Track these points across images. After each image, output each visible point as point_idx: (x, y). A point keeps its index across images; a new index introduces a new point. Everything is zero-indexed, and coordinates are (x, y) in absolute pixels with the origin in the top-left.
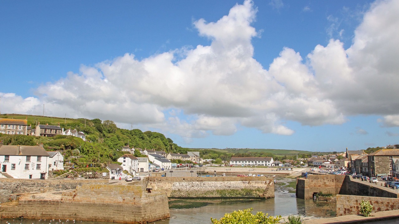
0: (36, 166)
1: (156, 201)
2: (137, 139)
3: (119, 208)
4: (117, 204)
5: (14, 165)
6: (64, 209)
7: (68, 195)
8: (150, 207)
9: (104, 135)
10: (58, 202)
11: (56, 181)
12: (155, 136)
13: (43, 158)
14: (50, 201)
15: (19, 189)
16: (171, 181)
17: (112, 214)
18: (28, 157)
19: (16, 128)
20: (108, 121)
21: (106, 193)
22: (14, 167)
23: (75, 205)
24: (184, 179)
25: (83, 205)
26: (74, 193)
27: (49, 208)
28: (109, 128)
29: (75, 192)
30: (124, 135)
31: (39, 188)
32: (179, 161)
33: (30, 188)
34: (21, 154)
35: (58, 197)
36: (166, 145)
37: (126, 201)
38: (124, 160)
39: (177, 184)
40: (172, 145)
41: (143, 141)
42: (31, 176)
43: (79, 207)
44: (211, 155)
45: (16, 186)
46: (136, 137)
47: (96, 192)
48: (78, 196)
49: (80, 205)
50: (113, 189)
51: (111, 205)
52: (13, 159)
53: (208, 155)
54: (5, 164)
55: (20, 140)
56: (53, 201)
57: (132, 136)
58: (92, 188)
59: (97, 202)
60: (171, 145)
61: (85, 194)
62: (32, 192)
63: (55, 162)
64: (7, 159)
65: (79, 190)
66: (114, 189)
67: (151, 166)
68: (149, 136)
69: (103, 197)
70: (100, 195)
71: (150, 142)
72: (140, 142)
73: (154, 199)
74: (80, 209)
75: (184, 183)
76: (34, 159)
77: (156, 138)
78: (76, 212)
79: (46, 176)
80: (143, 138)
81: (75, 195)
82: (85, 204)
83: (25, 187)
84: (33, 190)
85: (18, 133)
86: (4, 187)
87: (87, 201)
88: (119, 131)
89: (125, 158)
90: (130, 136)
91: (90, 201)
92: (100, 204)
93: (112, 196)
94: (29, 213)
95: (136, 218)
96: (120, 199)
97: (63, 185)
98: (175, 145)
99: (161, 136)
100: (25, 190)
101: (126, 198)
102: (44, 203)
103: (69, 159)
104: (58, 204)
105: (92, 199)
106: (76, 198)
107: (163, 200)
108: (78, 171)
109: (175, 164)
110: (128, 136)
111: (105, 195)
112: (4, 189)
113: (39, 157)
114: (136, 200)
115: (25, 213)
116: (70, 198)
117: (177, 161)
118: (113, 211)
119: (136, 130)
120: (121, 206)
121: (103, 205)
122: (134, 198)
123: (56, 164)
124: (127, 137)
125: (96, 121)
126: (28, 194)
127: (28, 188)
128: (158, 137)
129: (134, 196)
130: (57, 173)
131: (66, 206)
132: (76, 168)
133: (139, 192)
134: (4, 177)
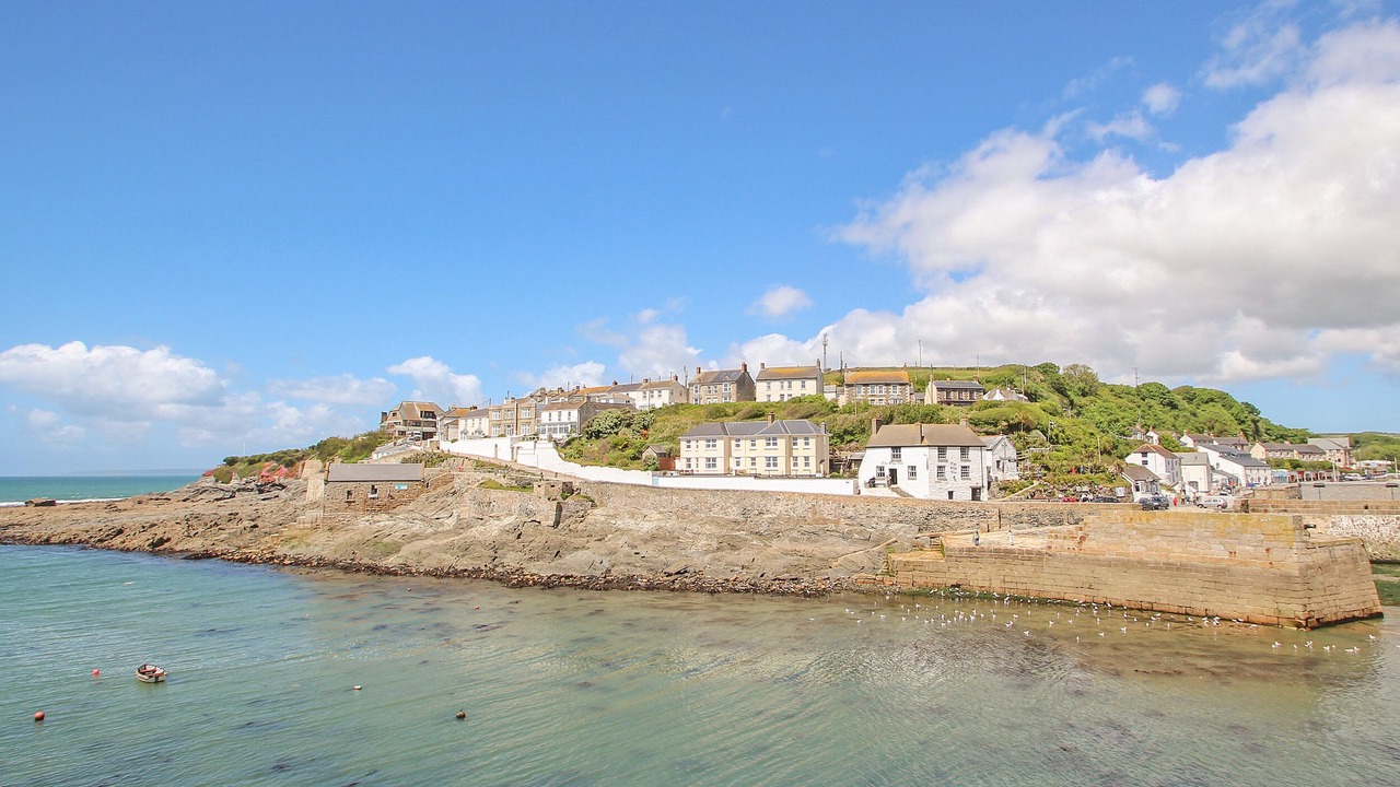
0: (959, 471)
1: (1335, 561)
2: (1158, 408)
3: (1219, 576)
4: (1213, 565)
5: (913, 468)
6: (1056, 571)
7: (1065, 538)
8: (1320, 578)
9: (1072, 403)
10: (1039, 553)
11: (1010, 504)
12: (1205, 398)
13: (972, 453)
14: (1021, 552)
15: (932, 522)
16: (1323, 512)
17: (1197, 590)
18: (942, 449)
19: (888, 392)
20: (1074, 367)
21: (1172, 533)
22: (913, 471)
23: (1086, 562)
24: (1366, 508)
25: (1109, 564)
26: (1080, 534)
27: (1019, 568)
28: (1081, 385)
29: (1081, 529)
30: (1119, 400)
31: (976, 521)
32: (1295, 465)
33: (958, 520)
34: (926, 442)
35: (1034, 543)
36: (1243, 422)
37: (1238, 557)
38: (1145, 459)
39: (1345, 521)
40: (1258, 421)
41: (1175, 412)
42: (951, 494)
43: (1097, 568)
44: (1377, 448)
45: (925, 515)
46: (1152, 402)
47: (1141, 531)
48: (1090, 540)
49: (1100, 563)
50: (1192, 524)
51: (1193, 566)
52: (910, 456)
53: (1370, 448)
54: (893, 467)
55: (912, 414)
56: (1029, 552)
57: (1143, 400)
58: (1128, 520)
59: (1150, 557)
60: (1255, 422)
61: (1109, 534)
62: (963, 531)
63: (998, 462)
64: (896, 457)
65: (1092, 525)
66: (1197, 522)
67: (1216, 477)
68: (1190, 400)
69: (1164, 544)
70: (1154, 540)
71: (1195, 415)
72: (1167, 416)
73: (1328, 555)
74: (1101, 572)
75: (1371, 520)
76: (953, 454)
77: (1207, 402)
78: (1091, 580)
79: (984, 495)
80: (1173, 406)
81: (1083, 539)
82: (1114, 560)
83: (944, 518)
84: (962, 527)
85: (891, 402)
86: (900, 519)
87: (1121, 554)
88: (1107, 391)
89: (1144, 454)
90: (1138, 399)
91: (1127, 555)
92: (1157, 563)
93: (1194, 543)
94: (973, 577)
95: (1282, 607)
96: (1218, 551)
97: (1029, 515)
98: (1266, 421)
99: (1223, 399)
100: (945, 526)
101: (1238, 548)
102: (1004, 555)
103: (1025, 454)
104: (1041, 559)
105: (1132, 550)
106: (1085, 544)
107: (1355, 561)
108: (1055, 483)
109: (1285, 472)
110: (1132, 401)
111: (1171, 539)
112: (901, 522)
113: (964, 449)
114: (1274, 554)
115: (963, 576)
116: (1071, 544)
117: (1288, 464)
118: (1201, 584)
119: (1150, 384)
120: (1223, 571)
121: (1169, 566)
122: (1268, 550)
123: (1001, 466)
124: (1131, 405)
125: (1047, 369)
126: (953, 534)
127: (953, 522)
128: (1212, 400)
129: (1266, 545)
130: (1006, 488)
131: (1061, 565)
132: (1045, 475)
133: (1281, 532)
134: (895, 495)
